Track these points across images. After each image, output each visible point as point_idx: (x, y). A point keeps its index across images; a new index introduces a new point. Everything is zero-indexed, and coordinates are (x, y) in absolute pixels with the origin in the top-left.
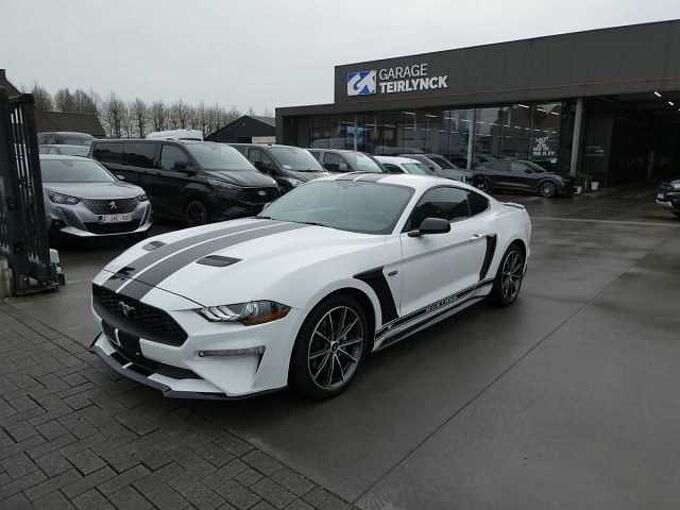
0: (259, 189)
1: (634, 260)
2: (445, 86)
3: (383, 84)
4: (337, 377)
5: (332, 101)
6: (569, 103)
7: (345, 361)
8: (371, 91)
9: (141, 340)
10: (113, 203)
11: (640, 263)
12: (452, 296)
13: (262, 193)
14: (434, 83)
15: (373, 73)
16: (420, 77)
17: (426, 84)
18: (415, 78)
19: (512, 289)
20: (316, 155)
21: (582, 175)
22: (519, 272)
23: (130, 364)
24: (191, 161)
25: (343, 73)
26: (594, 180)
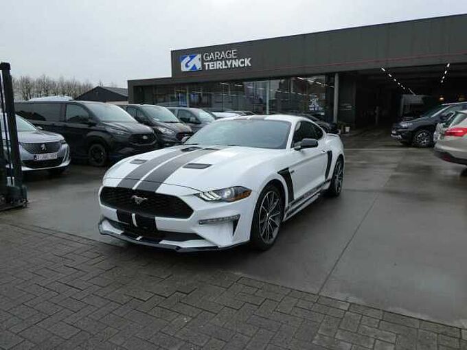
0: (143, 135)
1: (392, 168)
2: (250, 65)
3: (206, 64)
4: (271, 236)
5: (171, 76)
6: (330, 76)
7: (274, 225)
8: (198, 68)
9: (157, 218)
10: (43, 146)
11: (396, 170)
12: (314, 189)
13: (145, 137)
14: (242, 63)
15: (199, 56)
16: (232, 59)
17: (236, 63)
18: (229, 60)
19: (339, 186)
20: (173, 111)
21: (341, 122)
22: (341, 175)
23: (140, 237)
24: (91, 115)
25: (177, 56)
26: (348, 126)
